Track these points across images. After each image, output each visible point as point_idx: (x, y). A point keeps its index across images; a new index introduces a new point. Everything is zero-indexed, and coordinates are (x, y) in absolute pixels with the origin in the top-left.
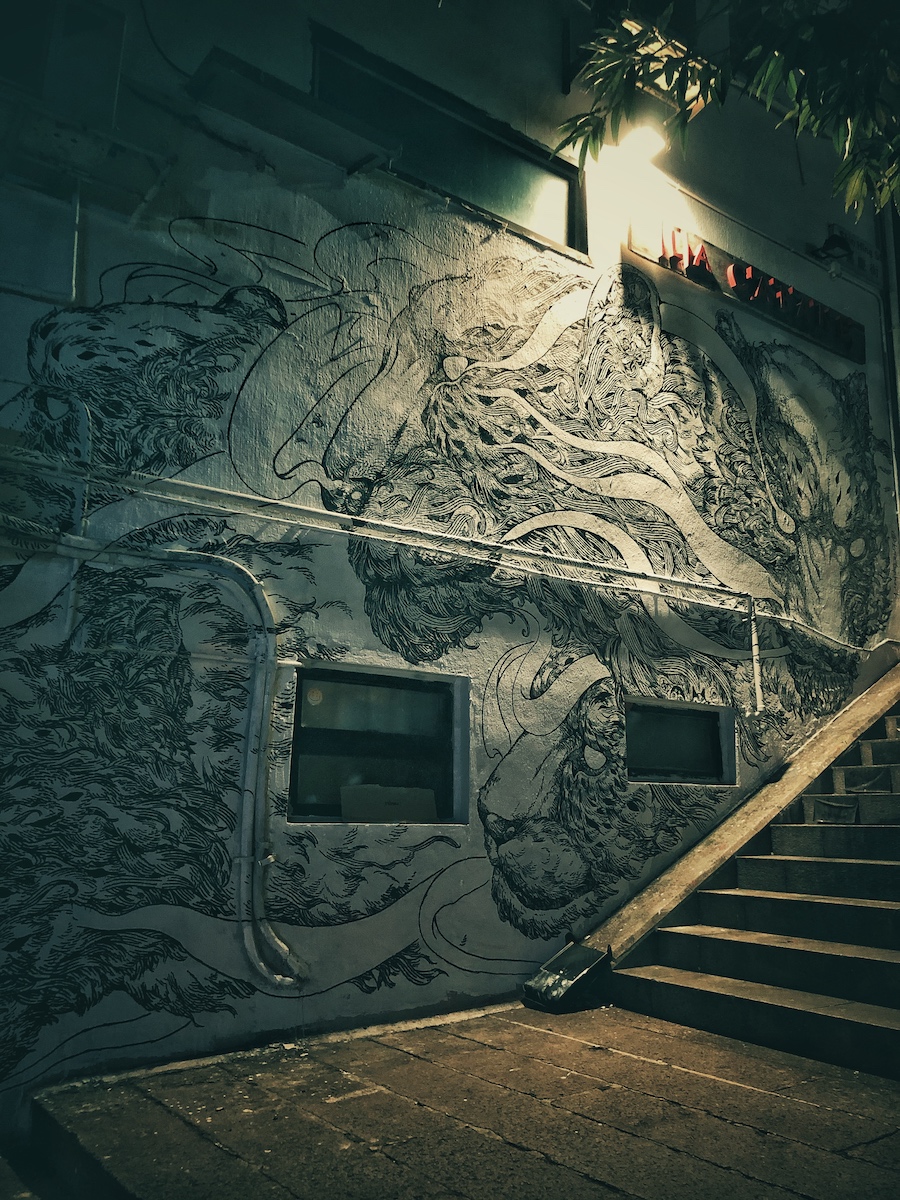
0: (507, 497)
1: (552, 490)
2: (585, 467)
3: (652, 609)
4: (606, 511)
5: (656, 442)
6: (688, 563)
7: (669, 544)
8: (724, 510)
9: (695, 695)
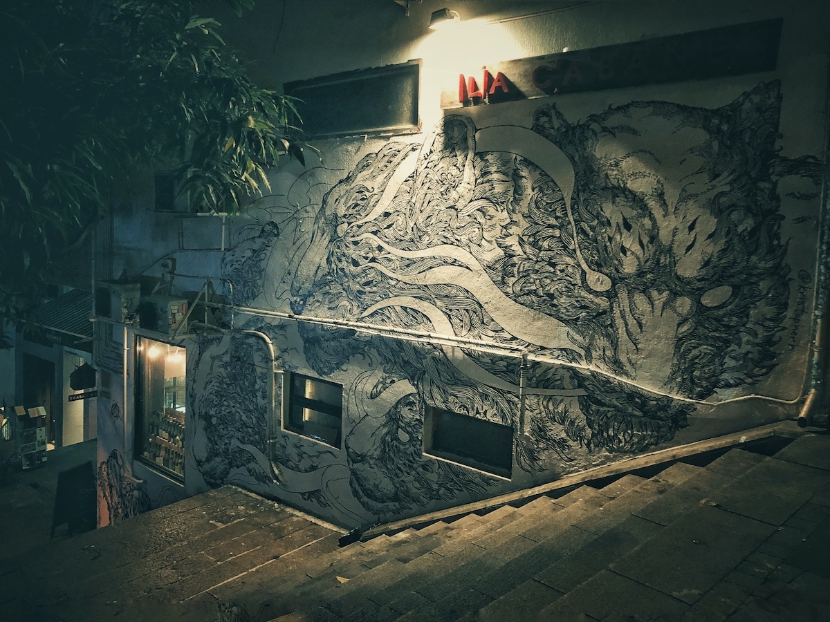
0: (364, 293)
1: (388, 286)
2: (409, 269)
3: (450, 354)
4: (421, 294)
5: (463, 240)
6: (483, 323)
7: (467, 311)
8: (523, 280)
9: (478, 412)
